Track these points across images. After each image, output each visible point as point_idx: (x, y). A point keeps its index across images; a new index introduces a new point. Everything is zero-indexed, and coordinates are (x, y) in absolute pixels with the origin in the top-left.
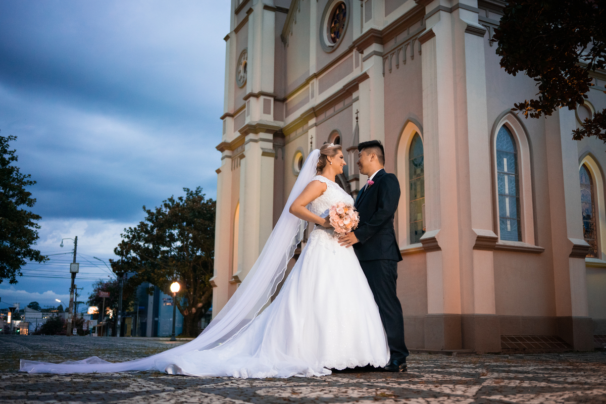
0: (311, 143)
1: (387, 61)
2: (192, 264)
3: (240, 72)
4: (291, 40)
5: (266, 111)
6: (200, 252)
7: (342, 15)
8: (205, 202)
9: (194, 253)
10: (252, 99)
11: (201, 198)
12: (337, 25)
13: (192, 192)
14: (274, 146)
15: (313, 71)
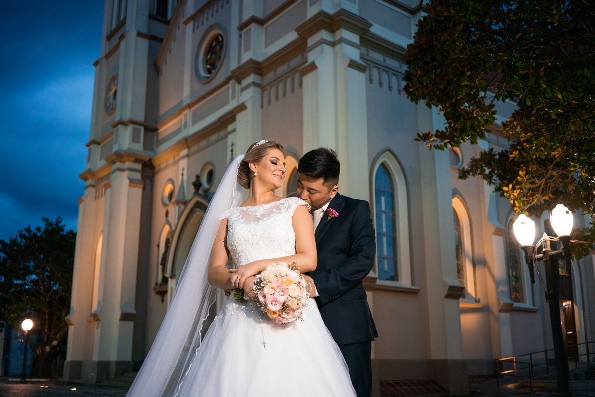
0: (183, 174)
1: (266, 94)
2: (47, 299)
3: (109, 98)
4: (165, 69)
5: (135, 139)
6: (57, 286)
7: (218, 47)
8: (65, 233)
9: (51, 287)
10: (120, 127)
11: (62, 229)
12: (214, 56)
13: (51, 222)
14: (143, 177)
15: (187, 102)
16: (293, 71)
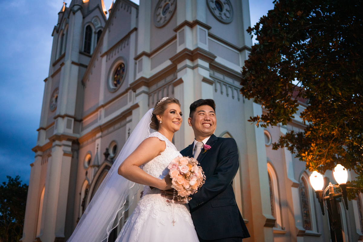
0: (97, 148)
1: (151, 98)
2: (8, 228)
3: (52, 102)
4: (88, 84)
5: (68, 126)
6: (14, 220)
7: (121, 71)
8: (21, 186)
9: (11, 221)
10: (60, 119)
11: (19, 183)
12: (119, 76)
13: (13, 179)
14: (72, 150)
15: (101, 103)
16: (168, 84)
